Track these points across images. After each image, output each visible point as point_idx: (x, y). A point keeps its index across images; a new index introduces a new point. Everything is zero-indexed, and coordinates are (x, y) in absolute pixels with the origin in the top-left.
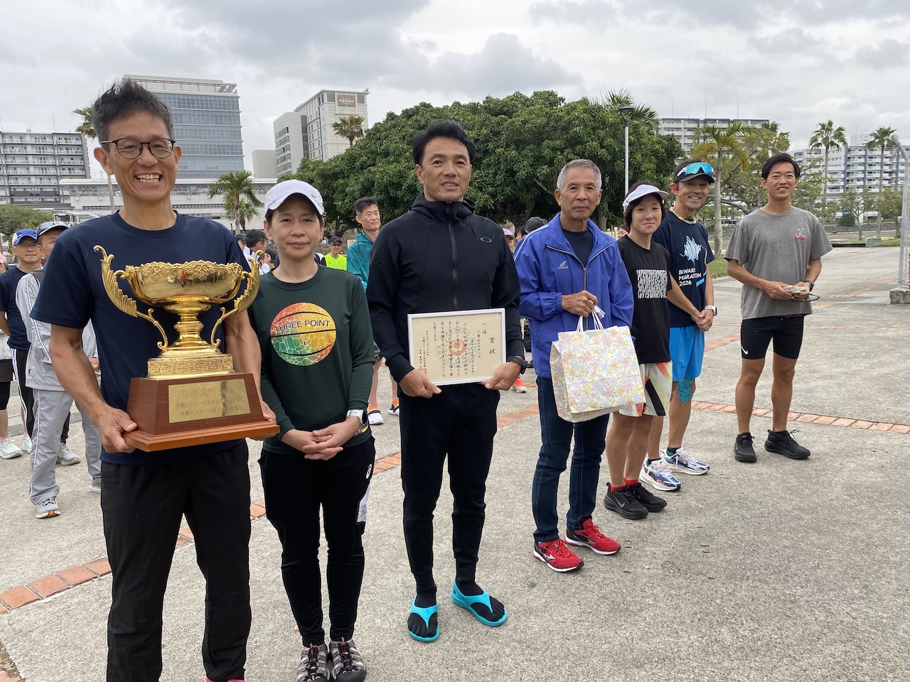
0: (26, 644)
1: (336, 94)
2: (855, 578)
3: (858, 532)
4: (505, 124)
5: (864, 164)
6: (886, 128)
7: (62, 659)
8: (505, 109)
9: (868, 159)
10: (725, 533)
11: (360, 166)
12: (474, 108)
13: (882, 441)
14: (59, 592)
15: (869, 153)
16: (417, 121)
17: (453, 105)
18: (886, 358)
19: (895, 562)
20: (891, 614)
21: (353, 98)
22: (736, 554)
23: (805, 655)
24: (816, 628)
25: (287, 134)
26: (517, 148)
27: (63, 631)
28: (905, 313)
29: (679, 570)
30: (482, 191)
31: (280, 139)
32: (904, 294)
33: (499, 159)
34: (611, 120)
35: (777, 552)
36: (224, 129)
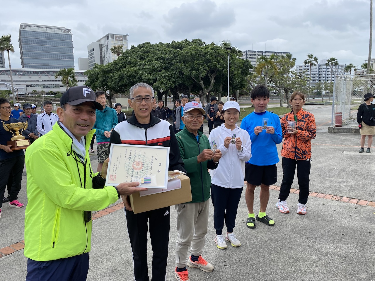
1: (114, 35)
3: (292, 253)
4: (179, 53)
5: (326, 71)
6: (334, 58)
8: (180, 46)
9: (327, 69)
11: (119, 68)
12: (167, 45)
15: (327, 67)
16: (143, 50)
17: (159, 43)
18: (322, 159)
19: (304, 270)
21: (122, 37)
22: (238, 266)
25: (93, 51)
26: (184, 63)
28: (333, 137)
30: (169, 81)
31: (90, 53)
32: (334, 129)
33: (176, 67)
34: (222, 53)
35: (256, 264)
36: (66, 48)
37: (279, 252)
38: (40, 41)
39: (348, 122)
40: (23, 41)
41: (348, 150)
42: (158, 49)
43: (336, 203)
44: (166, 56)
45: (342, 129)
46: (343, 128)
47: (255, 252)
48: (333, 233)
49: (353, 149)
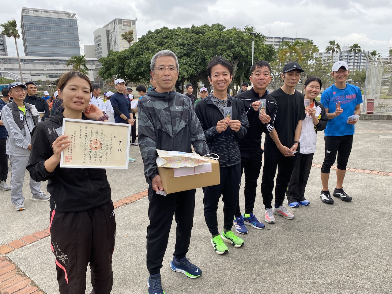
0: (26, 263)
1: (122, 21)
2: (355, 230)
3: (354, 212)
4: (201, 38)
5: (347, 59)
6: (357, 44)
7: (44, 269)
8: (201, 31)
9: (349, 57)
10: (305, 213)
11: (136, 54)
12: (187, 30)
13: (360, 176)
14: (34, 242)
15: (349, 54)
16: (162, 35)
17: (178, 28)
18: (359, 143)
19: (369, 224)
20: (369, 243)
21: (130, 22)
22: (310, 222)
23: (340, 259)
24: (343, 249)
25: (100, 38)
26: (206, 49)
27: (41, 258)
28: (365, 124)
29: (289, 228)
30: (191, 67)
31: (97, 40)
32: (365, 116)
33: (198, 53)
34: (246, 38)
35: (325, 220)
36: (71, 34)
37: (343, 212)
38: (43, 27)
39: (378, 109)
40: (25, 27)
41: (383, 134)
42: (177, 34)
43: (384, 178)
44: (187, 42)
45: (373, 115)
46: (375, 115)
47: (321, 212)
48: (387, 198)
49: (388, 134)
